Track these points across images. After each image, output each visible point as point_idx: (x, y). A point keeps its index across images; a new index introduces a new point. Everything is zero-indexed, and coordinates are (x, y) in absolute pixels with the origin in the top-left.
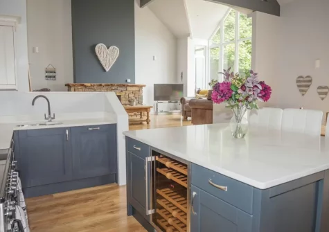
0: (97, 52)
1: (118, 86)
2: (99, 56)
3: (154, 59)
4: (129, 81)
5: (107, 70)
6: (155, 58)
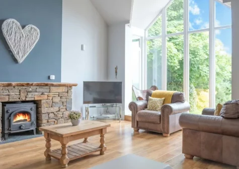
0: (4, 31)
1: (38, 85)
2: (7, 38)
3: (82, 49)
4: (53, 77)
5: (21, 61)
6: (84, 48)
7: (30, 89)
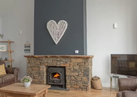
3: (114, 27)
7: (58, 59)
